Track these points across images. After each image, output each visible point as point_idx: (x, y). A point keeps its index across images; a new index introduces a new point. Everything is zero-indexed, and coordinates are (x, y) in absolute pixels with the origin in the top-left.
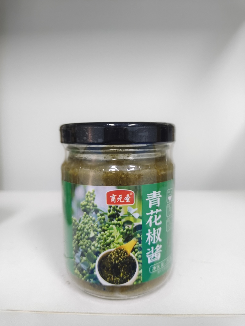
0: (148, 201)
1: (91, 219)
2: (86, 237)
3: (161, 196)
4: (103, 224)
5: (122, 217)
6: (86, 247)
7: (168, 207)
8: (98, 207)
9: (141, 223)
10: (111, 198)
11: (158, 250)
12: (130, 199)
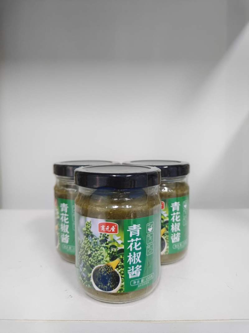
0: (129, 231)
1: (89, 241)
2: (86, 253)
3: (140, 228)
4: (96, 246)
5: (109, 242)
6: (86, 261)
7: (148, 236)
8: (93, 234)
9: (123, 248)
10: (101, 227)
11: (138, 269)
12: (115, 230)
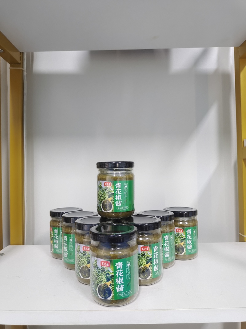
1: (96, 271)
8: (98, 266)
9: (113, 275)
10: (102, 263)
11: (122, 287)
12: (109, 265)
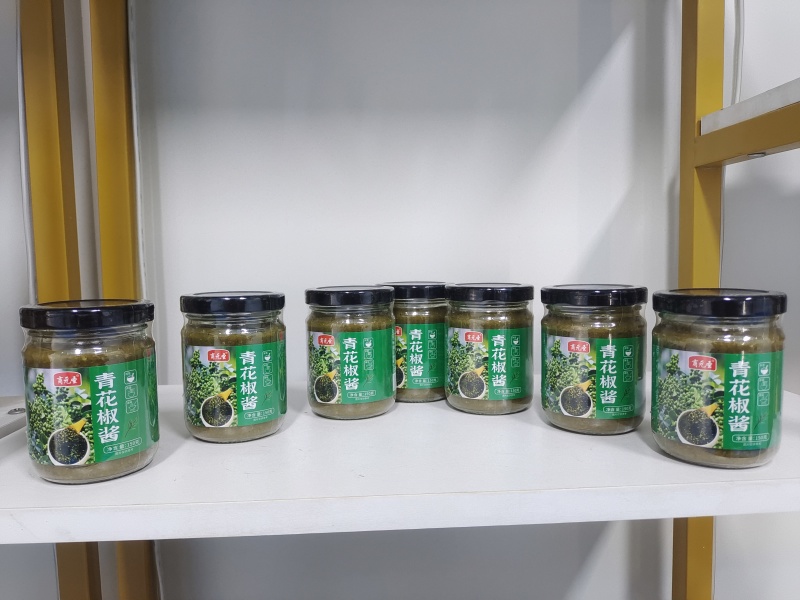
9: (90, 403)
